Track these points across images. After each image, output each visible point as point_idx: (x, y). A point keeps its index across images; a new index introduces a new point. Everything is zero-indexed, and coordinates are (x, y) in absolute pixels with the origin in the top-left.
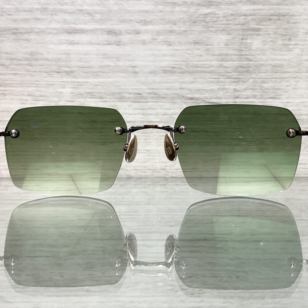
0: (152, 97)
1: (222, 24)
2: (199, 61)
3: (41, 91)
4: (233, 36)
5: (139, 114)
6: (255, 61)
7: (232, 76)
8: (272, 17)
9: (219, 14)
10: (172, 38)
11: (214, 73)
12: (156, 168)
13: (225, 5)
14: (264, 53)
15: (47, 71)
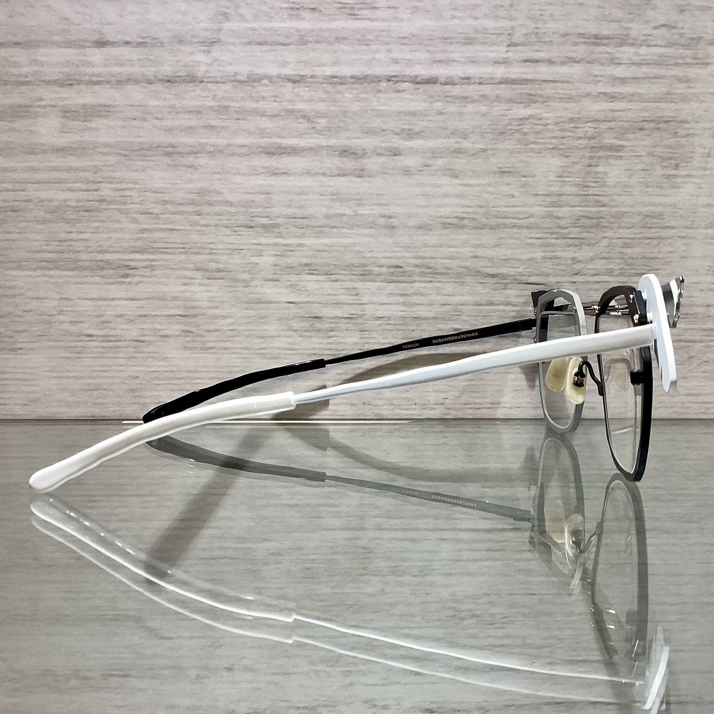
0: (422, 272)
1: (554, 138)
2: (509, 207)
3: (218, 262)
4: (573, 159)
5: (396, 304)
6: (612, 207)
7: (570, 233)
8: (646, 125)
9: (547, 119)
10: (460, 163)
11: (537, 228)
12: (428, 401)
13: (559, 102)
14: (628, 192)
15: (231, 224)
